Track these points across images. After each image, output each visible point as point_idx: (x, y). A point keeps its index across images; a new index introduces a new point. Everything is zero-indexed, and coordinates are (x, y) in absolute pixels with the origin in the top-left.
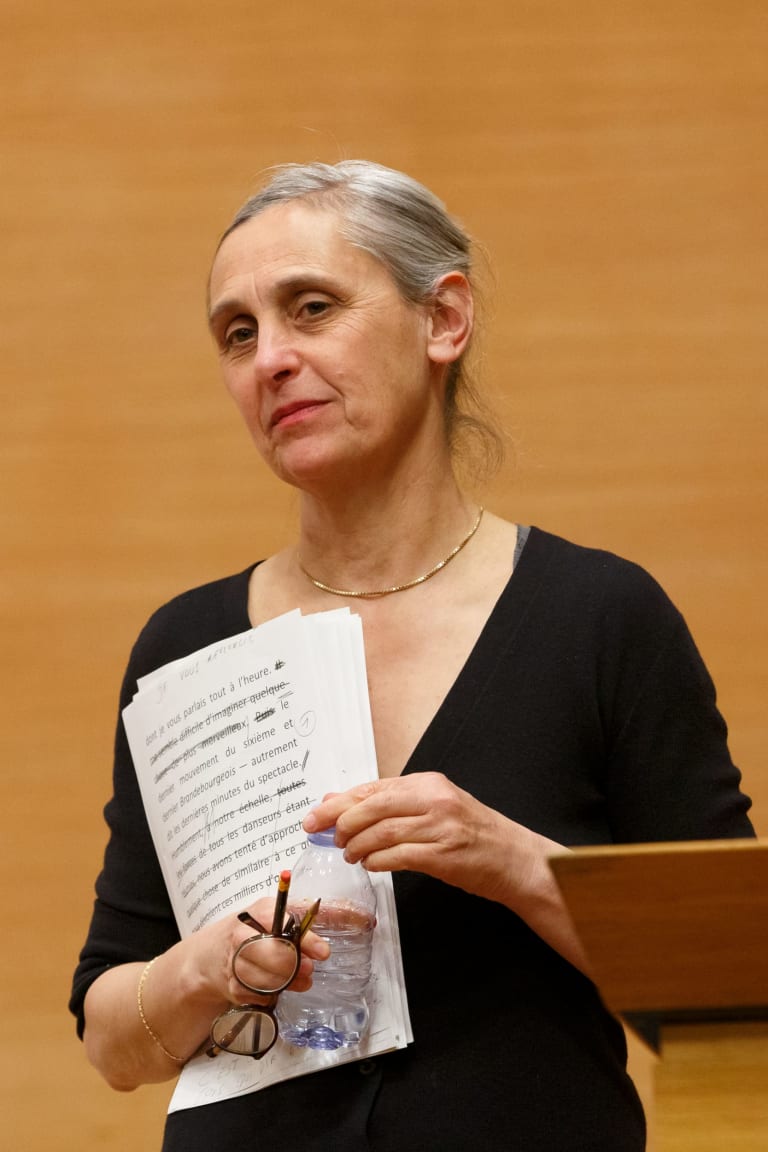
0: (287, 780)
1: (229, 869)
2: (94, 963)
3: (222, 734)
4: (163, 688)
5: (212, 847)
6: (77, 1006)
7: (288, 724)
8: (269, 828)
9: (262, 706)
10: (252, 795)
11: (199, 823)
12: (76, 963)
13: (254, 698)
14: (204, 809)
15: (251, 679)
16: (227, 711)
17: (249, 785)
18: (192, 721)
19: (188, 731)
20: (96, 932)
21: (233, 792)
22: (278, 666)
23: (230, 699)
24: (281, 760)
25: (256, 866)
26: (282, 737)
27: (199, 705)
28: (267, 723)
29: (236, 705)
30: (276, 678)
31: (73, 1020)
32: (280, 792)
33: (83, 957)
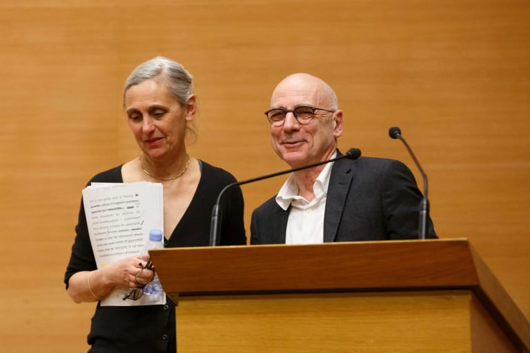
0: (136, 227)
1: (113, 246)
2: (71, 271)
3: (115, 209)
4: (98, 190)
5: (109, 238)
6: (67, 281)
7: (138, 212)
8: (128, 238)
9: (130, 205)
10: (124, 228)
11: (106, 230)
12: (66, 270)
13: (127, 202)
14: (107, 227)
15: (127, 197)
16: (118, 203)
17: (123, 225)
18: (106, 202)
19: (104, 205)
20: (71, 263)
21: (117, 226)
22: (137, 195)
23: (119, 200)
24: (135, 221)
25: (122, 248)
26: (135, 215)
27: (109, 199)
28: (130, 210)
29: (121, 203)
30: (135, 198)
31: (65, 285)
32: (133, 230)
33: (68, 269)
